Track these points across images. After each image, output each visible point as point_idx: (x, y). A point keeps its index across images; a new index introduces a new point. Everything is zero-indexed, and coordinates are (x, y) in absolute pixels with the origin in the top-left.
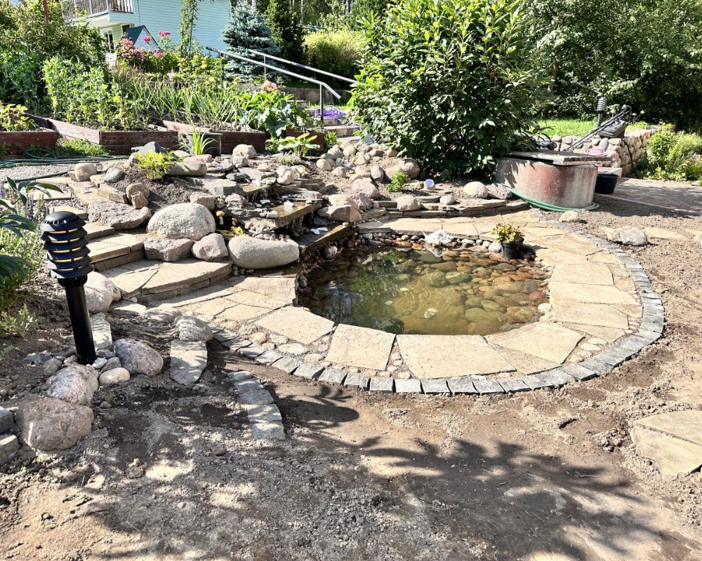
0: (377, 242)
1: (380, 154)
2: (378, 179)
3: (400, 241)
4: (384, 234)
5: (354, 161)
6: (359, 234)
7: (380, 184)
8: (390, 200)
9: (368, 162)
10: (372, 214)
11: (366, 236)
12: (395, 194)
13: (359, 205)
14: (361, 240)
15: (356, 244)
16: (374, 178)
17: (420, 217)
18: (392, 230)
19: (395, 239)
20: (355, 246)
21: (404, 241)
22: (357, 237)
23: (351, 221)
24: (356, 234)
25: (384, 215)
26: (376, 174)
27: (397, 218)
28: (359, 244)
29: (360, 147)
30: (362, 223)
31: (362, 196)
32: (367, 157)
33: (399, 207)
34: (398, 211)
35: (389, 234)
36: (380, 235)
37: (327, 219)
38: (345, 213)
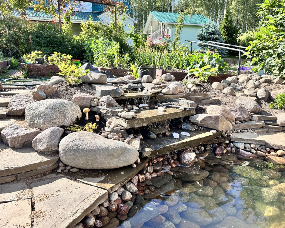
0: (247, 153)
1: (268, 82)
2: (263, 99)
3: (274, 156)
4: (258, 146)
5: (245, 86)
6: (230, 142)
7: (264, 102)
8: (271, 115)
9: (257, 87)
10: (248, 126)
11: (237, 145)
12: (277, 111)
13: (236, 116)
14: (231, 148)
15: (225, 151)
16: (259, 97)
18: (266, 143)
19: (269, 153)
20: (223, 153)
21: (280, 156)
22: (227, 145)
23: (220, 129)
24: (227, 142)
25: (262, 127)
26: (261, 93)
27: (276, 132)
28: (228, 152)
29: (252, 77)
30: (237, 132)
31: (241, 109)
32: (257, 83)
33: (279, 122)
34: (278, 125)
35: (263, 147)
36: (252, 146)
37: (197, 125)
38: (213, 122)
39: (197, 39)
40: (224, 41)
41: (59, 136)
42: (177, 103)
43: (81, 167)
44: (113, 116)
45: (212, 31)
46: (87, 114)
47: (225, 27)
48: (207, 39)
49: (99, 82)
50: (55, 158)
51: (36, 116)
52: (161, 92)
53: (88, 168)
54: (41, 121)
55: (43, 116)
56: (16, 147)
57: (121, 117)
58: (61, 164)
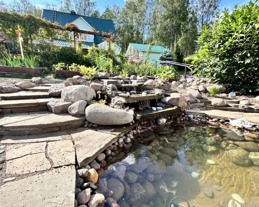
0: (195, 120)
1: (205, 82)
2: (202, 91)
3: (211, 122)
4: (201, 117)
5: (191, 84)
6: (185, 114)
7: (203, 93)
8: (208, 100)
9: (198, 85)
10: (195, 106)
11: (189, 116)
12: (211, 98)
13: (188, 100)
14: (186, 118)
15: (182, 119)
16: (200, 90)
17: (226, 110)
18: (206, 115)
19: (208, 120)
20: (181, 120)
21: (214, 122)
22: (183, 116)
23: (180, 106)
24: (183, 114)
25: (203, 107)
26: (201, 88)
27: (211, 109)
28: (184, 120)
29: (195, 79)
30: (189, 109)
31: (191, 96)
32: (198, 83)
33: (213, 104)
34: (212, 105)
35: (204, 117)
36: (198, 116)
37: (166, 104)
38: (176, 101)
39: (159, 59)
40: (175, 61)
41: (85, 106)
42: (153, 91)
43: (99, 124)
44: (115, 96)
45: (168, 55)
46: (99, 95)
47: (176, 53)
48: (165, 60)
49: (105, 77)
50: (83, 118)
51: (70, 95)
52: (143, 84)
53: (104, 124)
54: (73, 97)
55: (74, 94)
56: (57, 112)
57: (121, 96)
58: (86, 122)
